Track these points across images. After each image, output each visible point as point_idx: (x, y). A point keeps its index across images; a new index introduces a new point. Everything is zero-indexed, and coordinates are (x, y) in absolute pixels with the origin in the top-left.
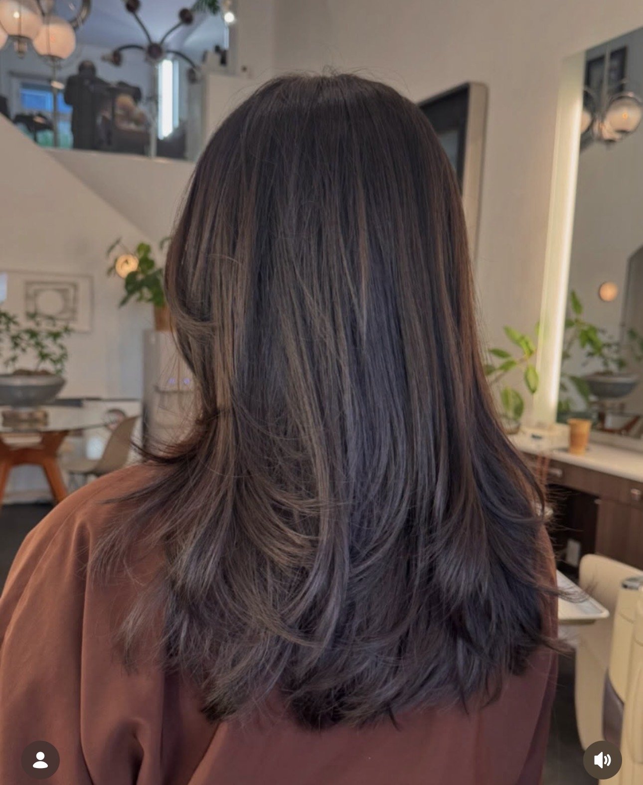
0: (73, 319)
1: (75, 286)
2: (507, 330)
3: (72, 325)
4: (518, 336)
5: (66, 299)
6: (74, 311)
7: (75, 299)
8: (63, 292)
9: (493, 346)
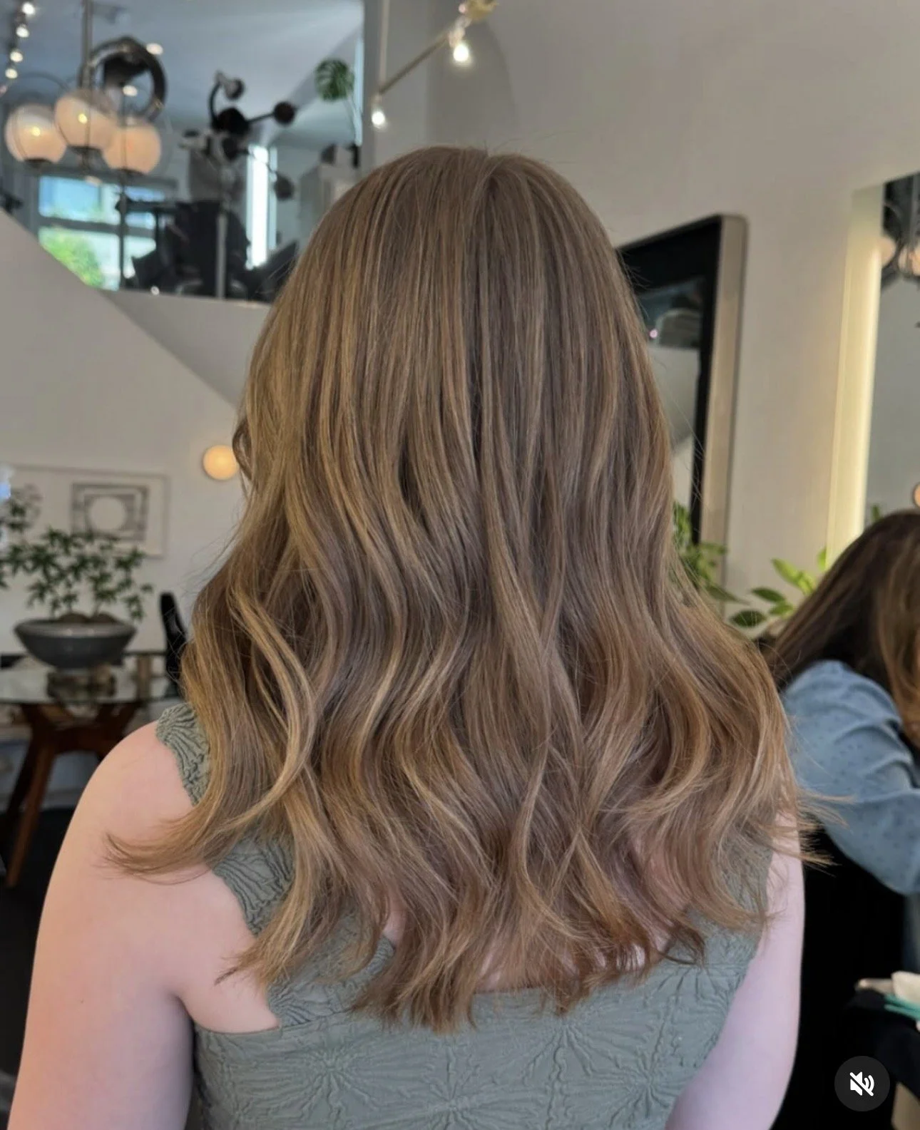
0: (140, 538)
1: (145, 492)
2: (778, 565)
3: (142, 548)
4: (794, 573)
5: (130, 510)
6: (141, 527)
7: (144, 510)
8: (127, 499)
9: (757, 584)
